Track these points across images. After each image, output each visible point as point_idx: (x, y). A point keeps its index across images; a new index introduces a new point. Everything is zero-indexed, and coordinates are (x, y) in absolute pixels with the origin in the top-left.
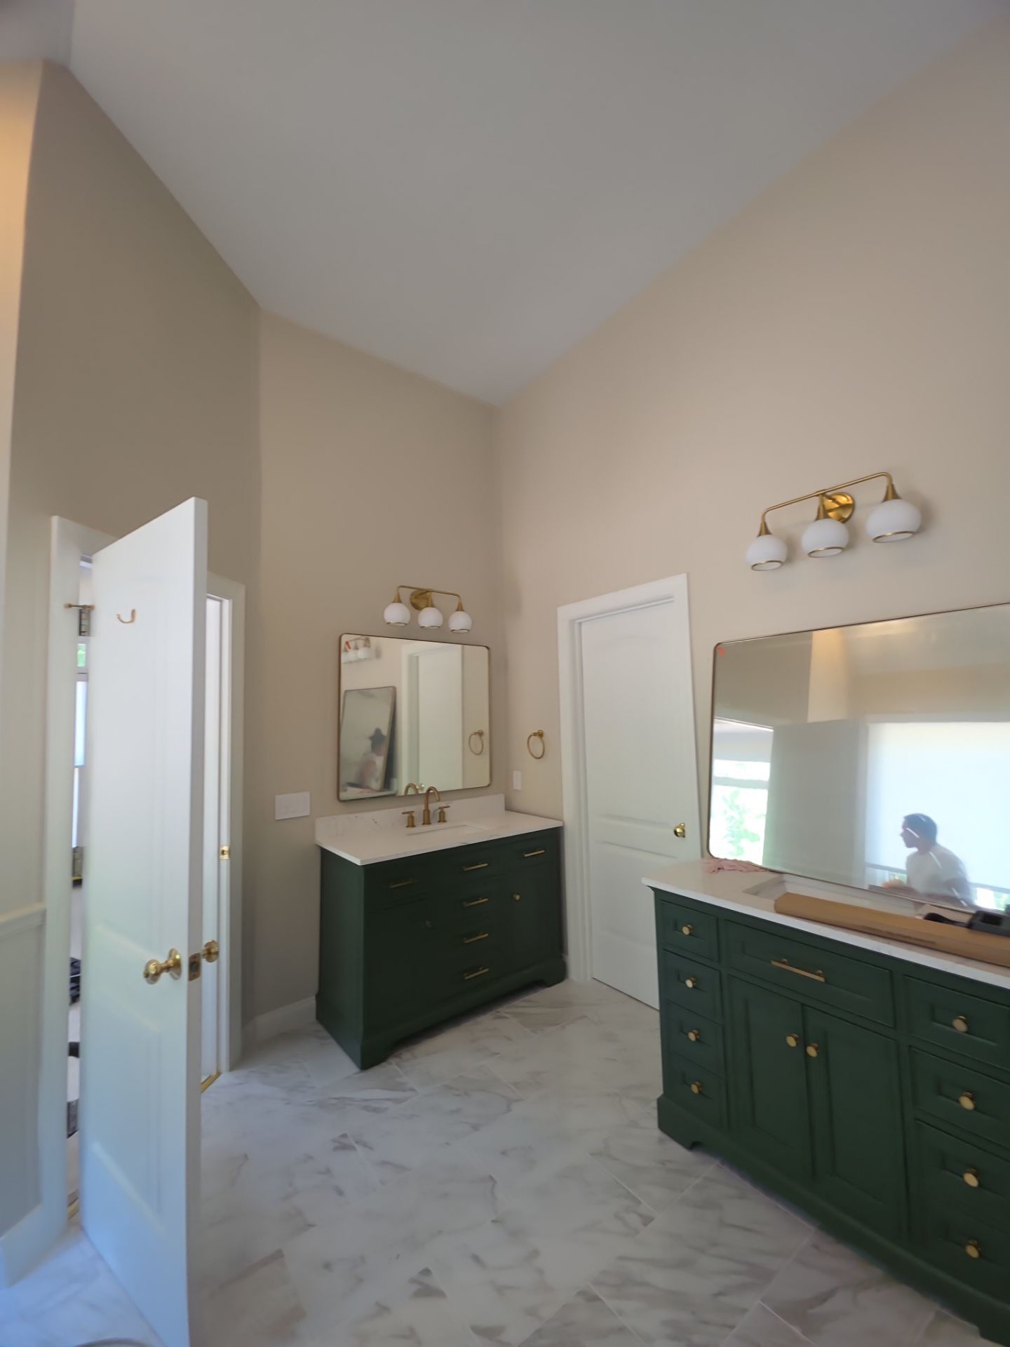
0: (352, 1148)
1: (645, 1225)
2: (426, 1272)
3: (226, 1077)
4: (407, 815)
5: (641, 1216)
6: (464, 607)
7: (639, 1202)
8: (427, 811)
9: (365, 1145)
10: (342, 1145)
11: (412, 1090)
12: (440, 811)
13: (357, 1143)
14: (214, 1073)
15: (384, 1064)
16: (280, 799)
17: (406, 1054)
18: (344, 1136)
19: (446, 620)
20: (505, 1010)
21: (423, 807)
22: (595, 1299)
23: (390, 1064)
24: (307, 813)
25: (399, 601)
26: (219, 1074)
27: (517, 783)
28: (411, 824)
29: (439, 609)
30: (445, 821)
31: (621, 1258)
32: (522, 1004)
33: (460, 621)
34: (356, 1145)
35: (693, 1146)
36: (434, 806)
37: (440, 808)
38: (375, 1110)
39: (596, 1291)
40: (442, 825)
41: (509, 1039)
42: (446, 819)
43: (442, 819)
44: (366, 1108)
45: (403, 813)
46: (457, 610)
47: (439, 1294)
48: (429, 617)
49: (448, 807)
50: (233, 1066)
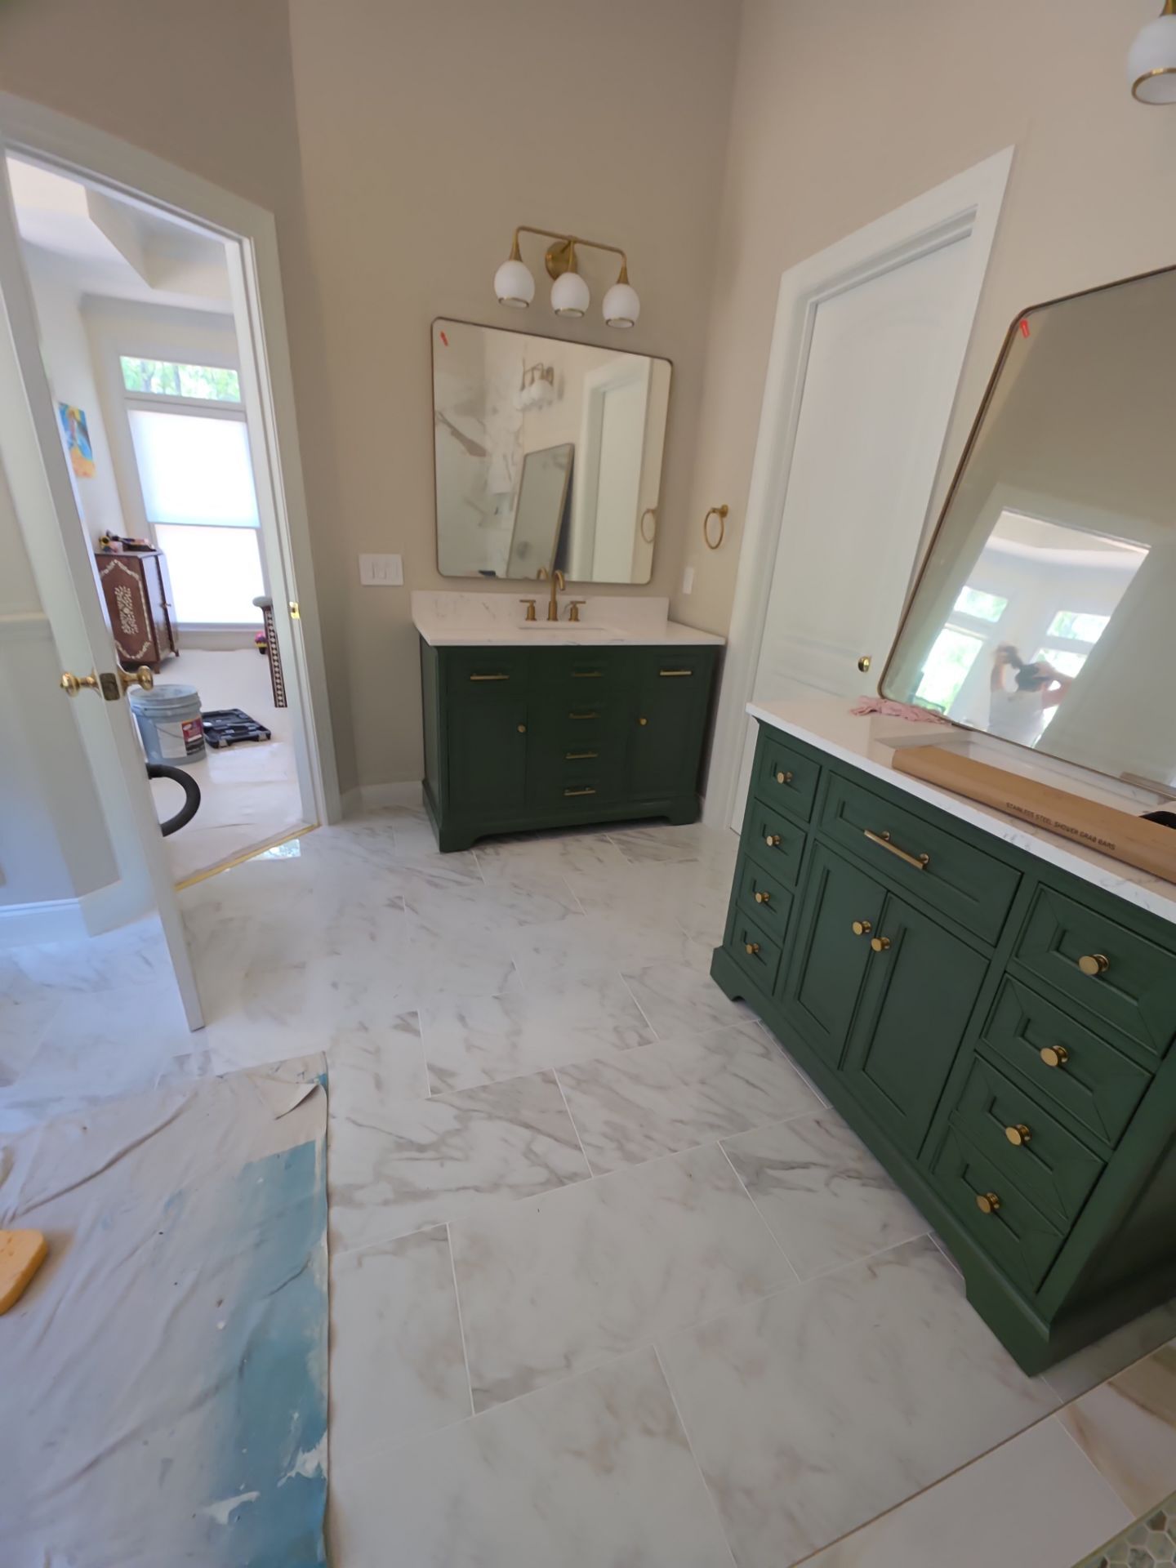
0: (402, 909)
1: (640, 1045)
2: (415, 1014)
3: (325, 829)
4: (528, 604)
5: (641, 1036)
6: (630, 280)
7: (647, 1026)
8: (554, 605)
9: (413, 910)
10: (394, 905)
11: (480, 879)
12: (571, 606)
13: (407, 905)
14: (316, 824)
15: (465, 852)
16: (366, 561)
17: (490, 850)
18: (400, 898)
19: (596, 301)
20: (613, 836)
21: (547, 598)
22: (554, 1082)
23: (472, 854)
24: (400, 582)
25: (517, 256)
26: (319, 825)
27: (687, 588)
28: (532, 615)
29: (584, 277)
30: (576, 619)
31: (598, 1061)
32: (637, 836)
33: (619, 303)
34: (405, 907)
35: (737, 999)
36: (564, 600)
37: (572, 603)
38: (436, 885)
39: (556, 1076)
40: (573, 624)
41: (600, 860)
42: (579, 618)
43: (574, 616)
44: (430, 883)
45: (522, 601)
46: (619, 282)
47: (417, 1033)
48: (567, 292)
49: (584, 602)
50: (332, 822)
